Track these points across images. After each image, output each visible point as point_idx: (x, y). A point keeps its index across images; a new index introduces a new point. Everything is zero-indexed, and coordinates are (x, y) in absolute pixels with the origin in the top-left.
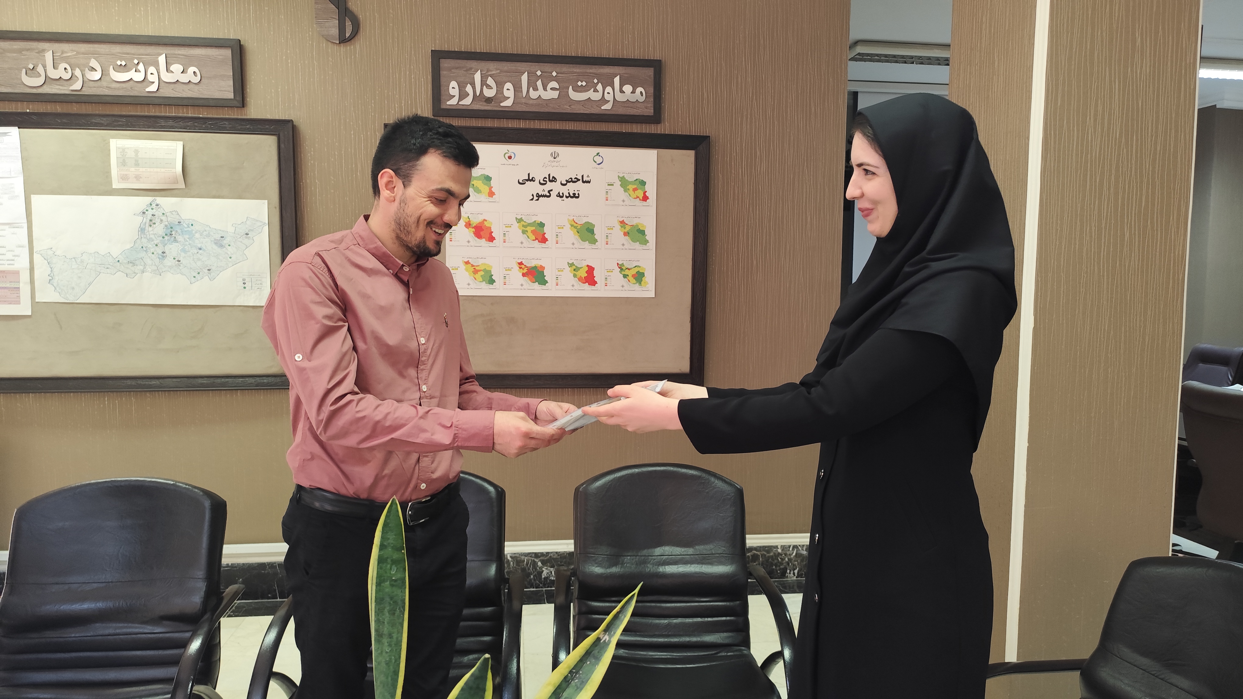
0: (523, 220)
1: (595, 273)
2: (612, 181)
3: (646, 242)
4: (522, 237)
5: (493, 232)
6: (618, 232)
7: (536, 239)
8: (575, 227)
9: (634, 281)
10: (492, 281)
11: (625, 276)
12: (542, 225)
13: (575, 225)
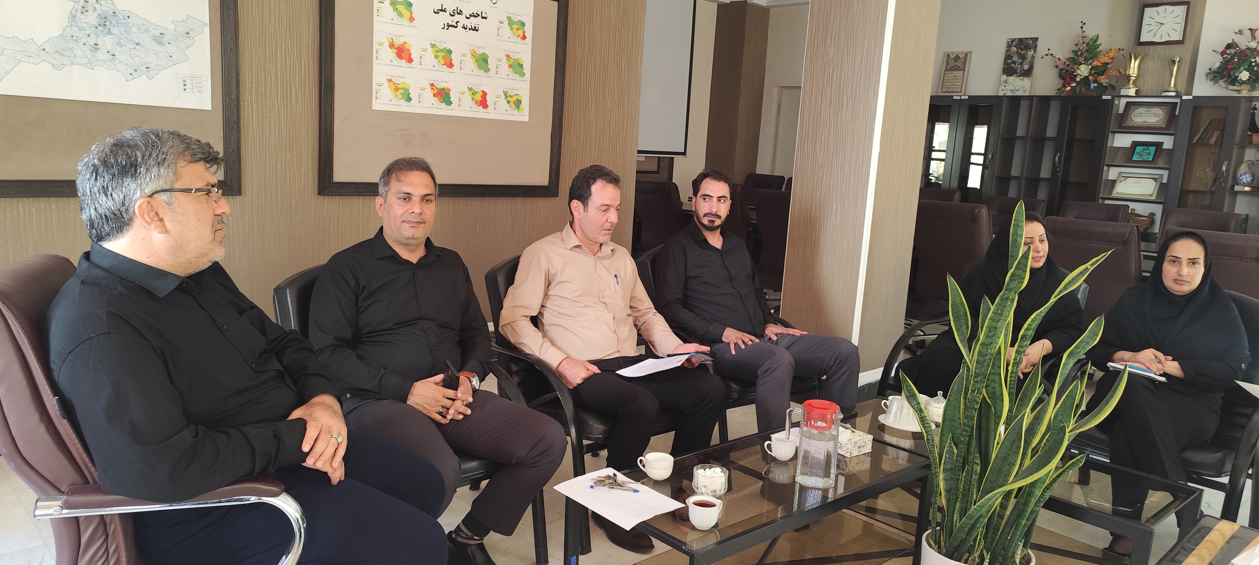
0: (436, 46)
1: (488, 98)
2: (502, 20)
3: (523, 74)
4: (434, 61)
5: (411, 54)
6: (504, 64)
7: (445, 64)
8: (475, 57)
9: (514, 107)
10: (409, 99)
11: (508, 102)
12: (450, 52)
13: (475, 54)
